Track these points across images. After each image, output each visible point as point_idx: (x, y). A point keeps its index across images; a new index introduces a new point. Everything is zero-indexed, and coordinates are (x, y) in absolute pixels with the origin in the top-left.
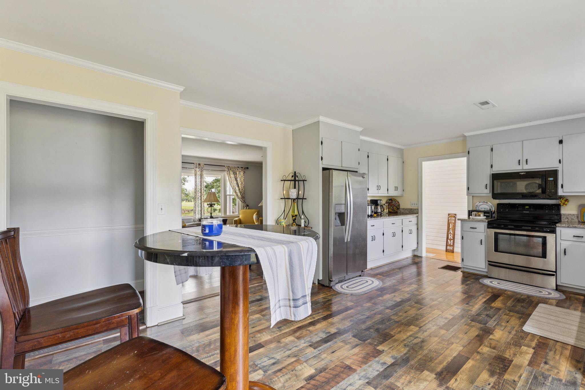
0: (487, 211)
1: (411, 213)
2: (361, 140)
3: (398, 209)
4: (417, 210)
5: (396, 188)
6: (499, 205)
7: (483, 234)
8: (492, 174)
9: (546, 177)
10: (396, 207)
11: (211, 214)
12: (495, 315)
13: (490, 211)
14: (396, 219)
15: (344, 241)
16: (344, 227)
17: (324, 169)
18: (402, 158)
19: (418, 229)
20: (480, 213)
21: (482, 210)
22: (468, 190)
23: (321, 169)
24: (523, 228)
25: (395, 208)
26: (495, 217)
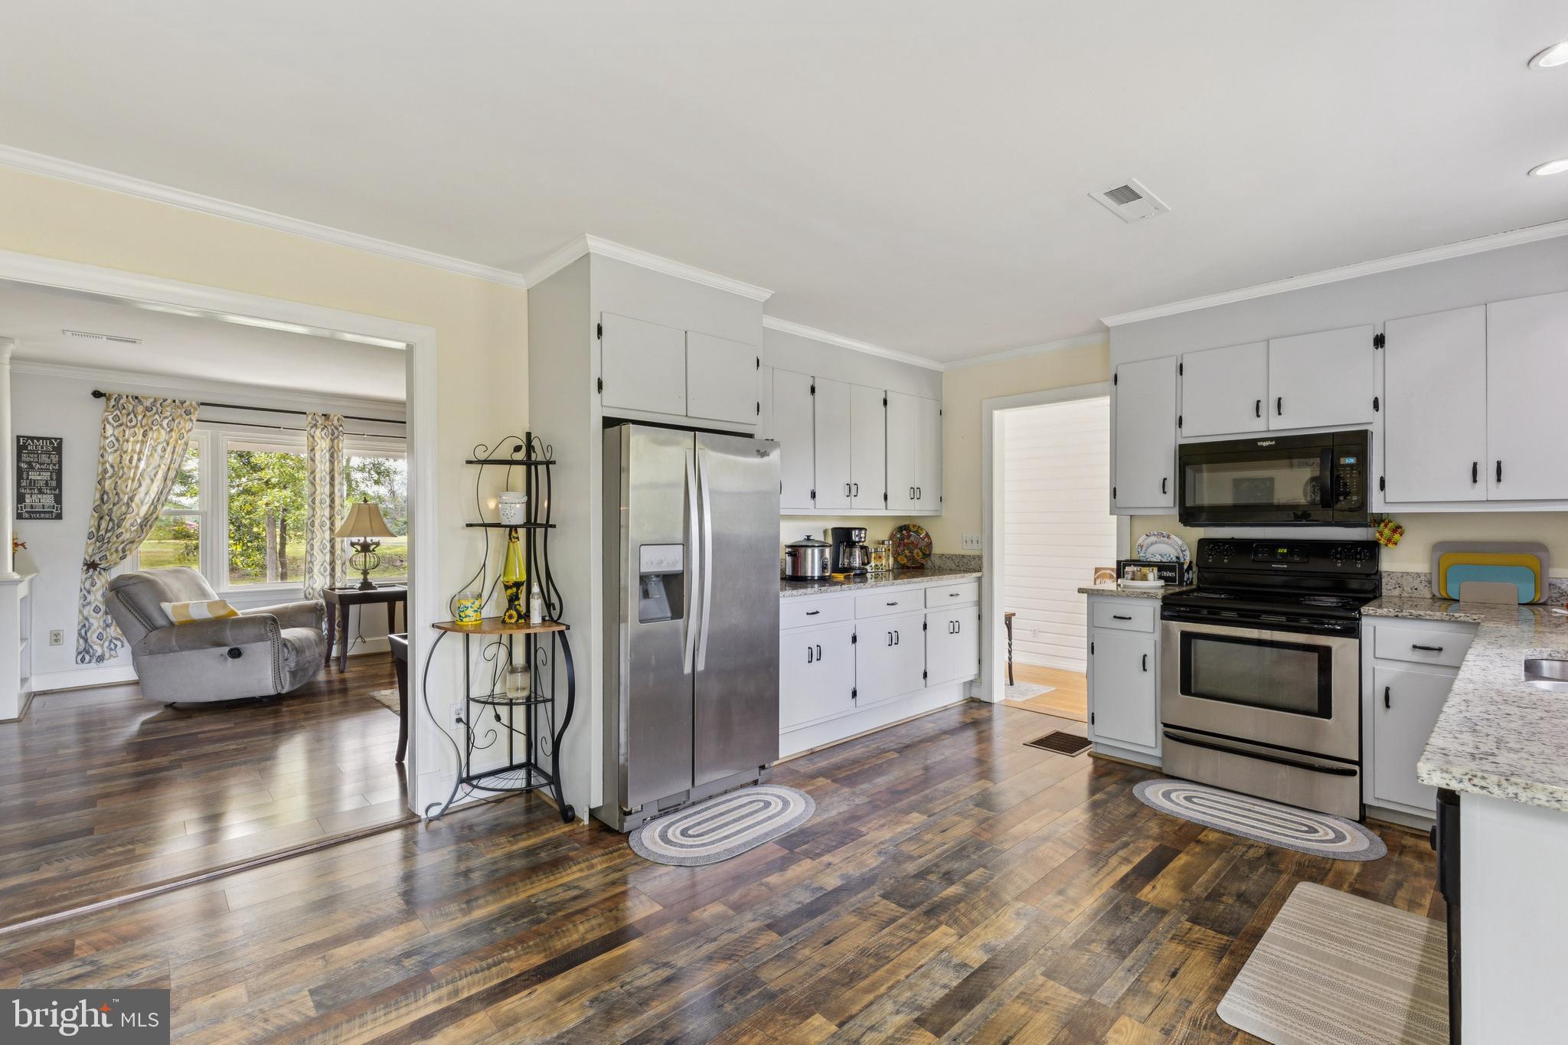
0: (1170, 562)
1: (962, 569)
2: (768, 333)
3: (927, 555)
4: (977, 559)
5: (915, 493)
6: (1203, 543)
7: (1148, 635)
8: (1180, 445)
9: (1335, 454)
10: (921, 549)
11: (365, 573)
12: (1138, 942)
13: (1177, 562)
14: (909, 590)
15: (682, 670)
16: (680, 622)
17: (609, 422)
18: (939, 399)
19: (979, 617)
20: (1145, 570)
21: (1155, 560)
22: (1115, 498)
23: (597, 424)
24: (1265, 618)
25: (917, 553)
26: (1191, 583)
